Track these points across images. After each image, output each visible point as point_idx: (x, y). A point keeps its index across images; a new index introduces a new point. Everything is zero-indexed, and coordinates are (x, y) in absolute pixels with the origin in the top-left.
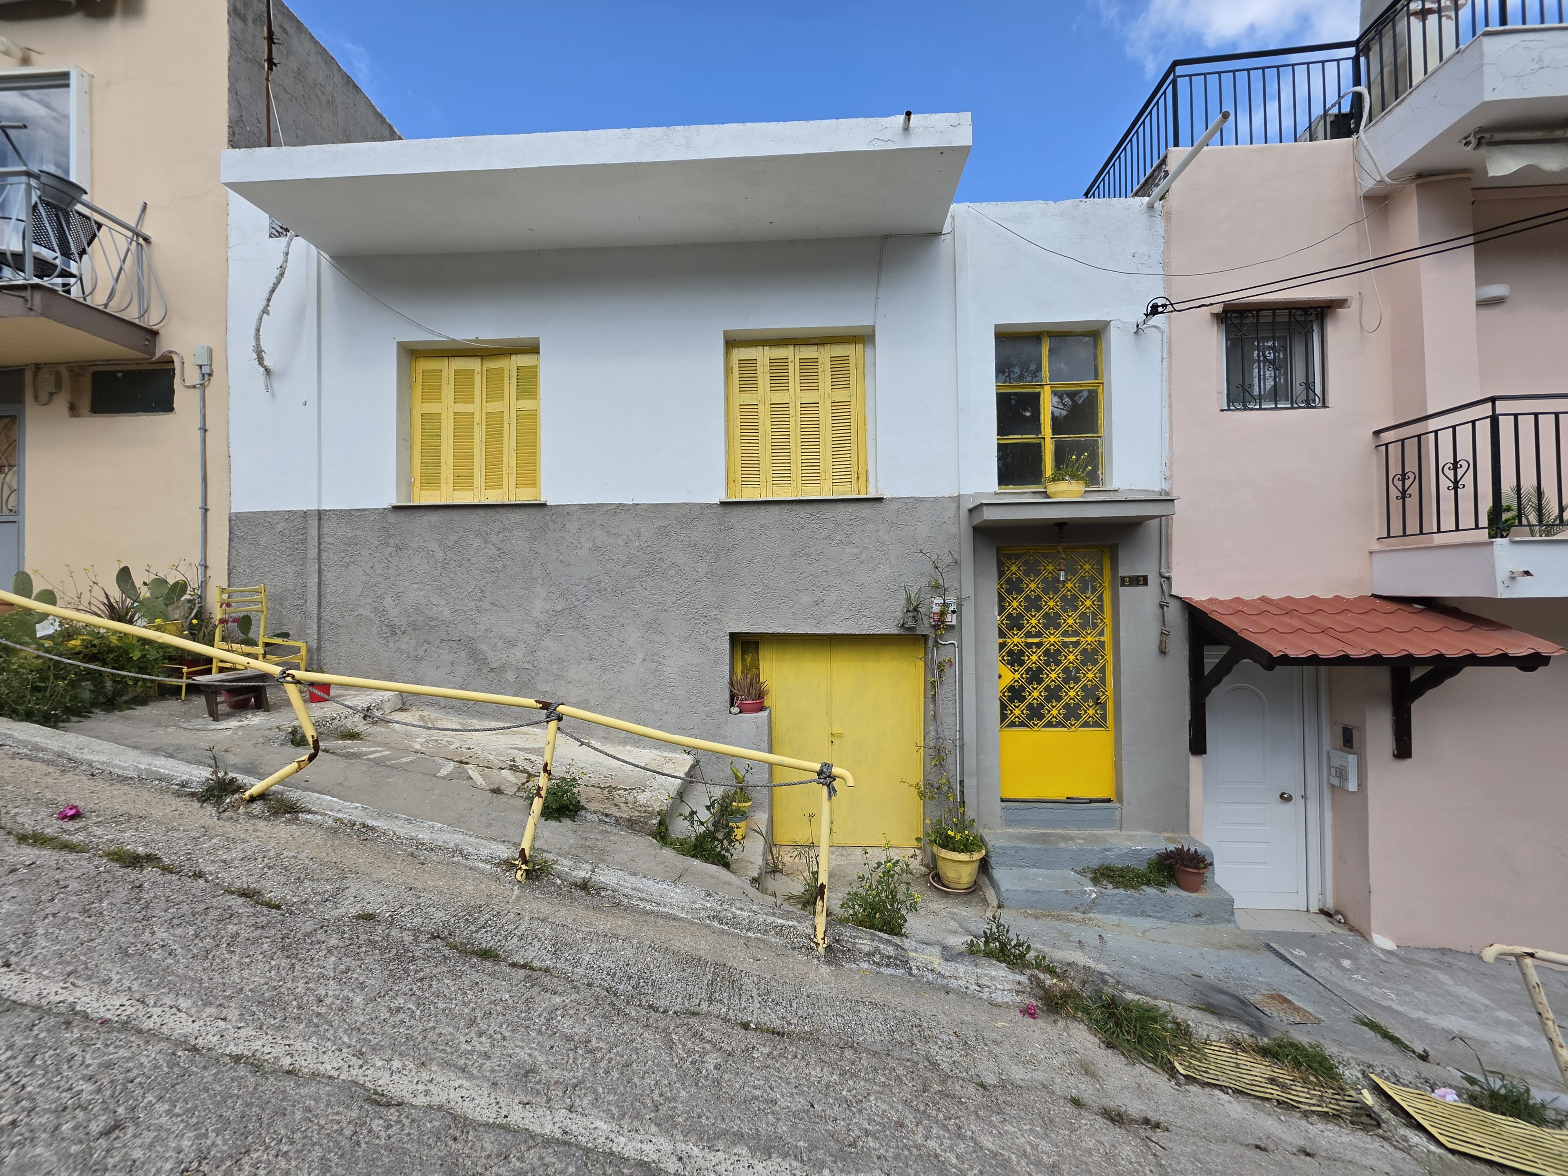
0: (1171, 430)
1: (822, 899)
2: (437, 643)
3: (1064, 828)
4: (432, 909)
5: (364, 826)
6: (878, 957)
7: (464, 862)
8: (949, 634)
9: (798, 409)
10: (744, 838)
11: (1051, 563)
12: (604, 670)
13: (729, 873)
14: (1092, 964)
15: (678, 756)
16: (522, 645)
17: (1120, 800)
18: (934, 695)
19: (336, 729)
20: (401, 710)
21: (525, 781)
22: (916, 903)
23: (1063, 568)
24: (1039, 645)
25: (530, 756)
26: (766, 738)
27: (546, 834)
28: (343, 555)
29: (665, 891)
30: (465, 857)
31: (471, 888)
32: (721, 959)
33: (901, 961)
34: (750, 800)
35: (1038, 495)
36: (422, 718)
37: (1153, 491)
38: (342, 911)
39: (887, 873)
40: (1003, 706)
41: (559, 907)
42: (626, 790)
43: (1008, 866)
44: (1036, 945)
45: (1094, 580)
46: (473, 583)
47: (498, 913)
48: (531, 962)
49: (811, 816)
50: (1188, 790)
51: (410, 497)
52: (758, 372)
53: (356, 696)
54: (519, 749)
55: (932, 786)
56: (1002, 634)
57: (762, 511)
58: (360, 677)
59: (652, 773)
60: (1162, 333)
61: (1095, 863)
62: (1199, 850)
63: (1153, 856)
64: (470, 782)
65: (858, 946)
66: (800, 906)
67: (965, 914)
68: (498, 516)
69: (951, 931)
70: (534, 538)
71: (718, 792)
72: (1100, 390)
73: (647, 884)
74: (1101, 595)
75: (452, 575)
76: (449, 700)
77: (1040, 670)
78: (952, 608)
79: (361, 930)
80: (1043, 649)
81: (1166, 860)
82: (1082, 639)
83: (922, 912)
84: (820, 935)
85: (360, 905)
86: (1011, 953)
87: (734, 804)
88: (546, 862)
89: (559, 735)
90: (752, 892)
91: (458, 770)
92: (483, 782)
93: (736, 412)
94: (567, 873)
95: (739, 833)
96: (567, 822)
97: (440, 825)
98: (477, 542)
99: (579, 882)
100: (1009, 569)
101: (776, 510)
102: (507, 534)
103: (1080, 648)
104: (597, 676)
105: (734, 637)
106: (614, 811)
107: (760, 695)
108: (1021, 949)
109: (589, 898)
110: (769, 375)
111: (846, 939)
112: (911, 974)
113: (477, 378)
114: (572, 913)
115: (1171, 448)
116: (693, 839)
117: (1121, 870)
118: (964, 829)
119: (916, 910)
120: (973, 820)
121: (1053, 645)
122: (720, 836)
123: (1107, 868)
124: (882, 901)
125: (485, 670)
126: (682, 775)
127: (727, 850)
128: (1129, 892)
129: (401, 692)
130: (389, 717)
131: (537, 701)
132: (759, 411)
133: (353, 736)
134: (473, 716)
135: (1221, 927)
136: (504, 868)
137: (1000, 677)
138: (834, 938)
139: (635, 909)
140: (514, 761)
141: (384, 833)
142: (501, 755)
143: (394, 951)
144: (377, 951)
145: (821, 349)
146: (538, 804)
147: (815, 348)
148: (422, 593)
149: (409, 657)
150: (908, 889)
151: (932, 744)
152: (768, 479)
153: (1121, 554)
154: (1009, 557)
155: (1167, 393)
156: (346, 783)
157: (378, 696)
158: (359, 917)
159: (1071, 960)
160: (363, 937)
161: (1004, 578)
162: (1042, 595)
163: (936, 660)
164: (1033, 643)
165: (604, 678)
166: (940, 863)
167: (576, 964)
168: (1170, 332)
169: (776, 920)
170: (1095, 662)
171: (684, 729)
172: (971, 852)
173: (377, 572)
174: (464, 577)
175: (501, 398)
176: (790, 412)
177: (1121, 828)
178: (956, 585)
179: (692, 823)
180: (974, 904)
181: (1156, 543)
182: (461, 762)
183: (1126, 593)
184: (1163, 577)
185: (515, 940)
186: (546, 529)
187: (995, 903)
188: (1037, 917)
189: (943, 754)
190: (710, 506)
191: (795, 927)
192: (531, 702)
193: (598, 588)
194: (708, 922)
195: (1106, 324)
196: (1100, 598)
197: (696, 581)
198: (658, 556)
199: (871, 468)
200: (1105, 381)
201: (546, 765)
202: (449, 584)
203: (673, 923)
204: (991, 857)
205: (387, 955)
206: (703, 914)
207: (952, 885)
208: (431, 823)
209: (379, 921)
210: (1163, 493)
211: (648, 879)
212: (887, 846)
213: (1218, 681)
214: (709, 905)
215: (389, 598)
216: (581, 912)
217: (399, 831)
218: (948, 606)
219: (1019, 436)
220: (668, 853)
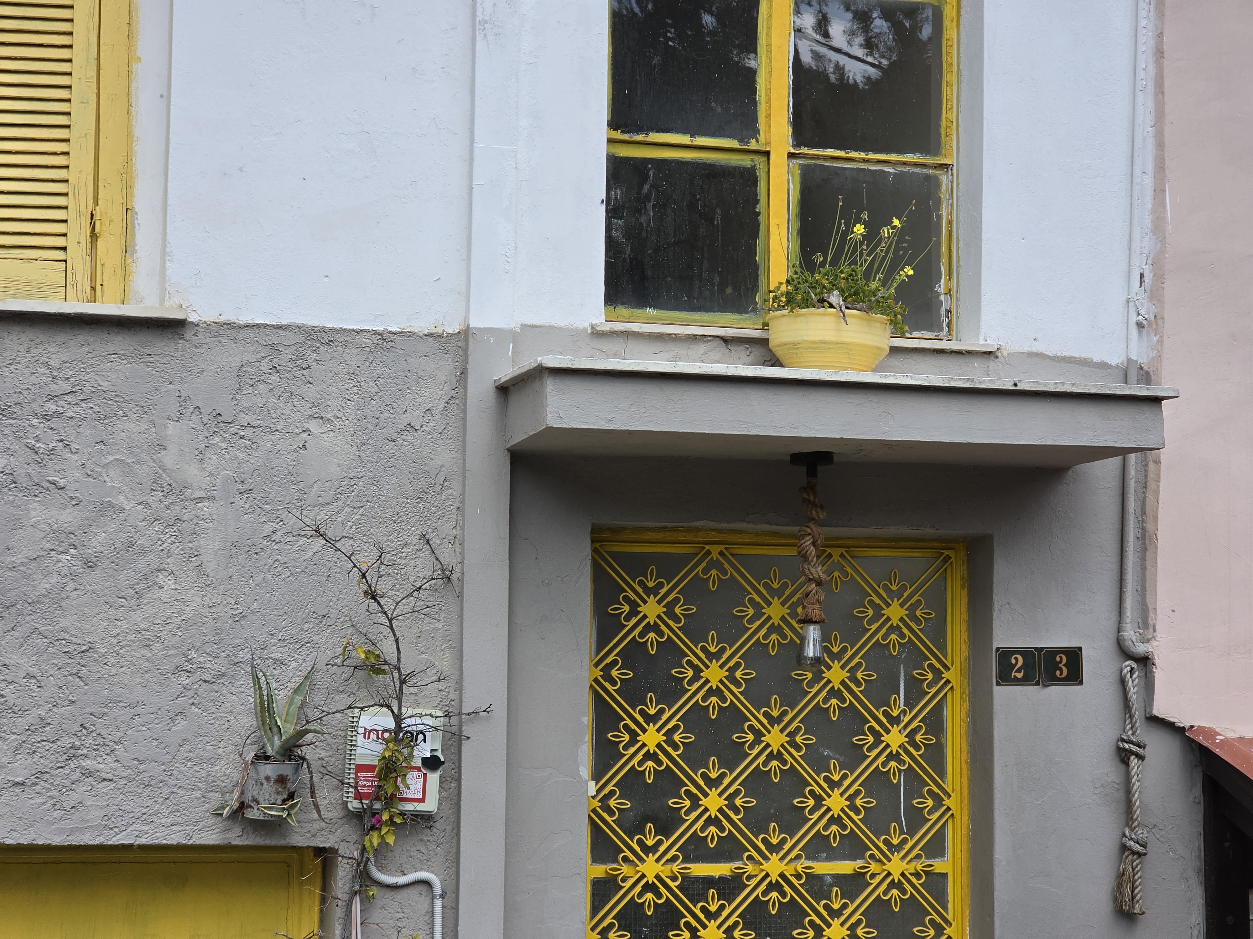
0: (1160, 167)
8: (413, 847)
11: (778, 593)
23: (815, 612)
24: (728, 888)
35: (741, 351)
37: (1103, 366)
45: (914, 656)
56: (602, 847)
74: (939, 708)
78: (424, 750)
80: (742, 900)
82: (874, 867)
100: (634, 612)
103: (865, 899)
115: (1158, 226)
121: (777, 887)
153: (1002, 571)
154: (636, 566)
155: (1152, 43)
161: (618, 643)
162: (745, 706)
164: (709, 882)
178: (444, 664)
181: (1109, 540)
184: (1128, 655)
196: (935, 722)
199: (145, 201)
210: (1133, 374)
218: (412, 738)
219: (684, 139)
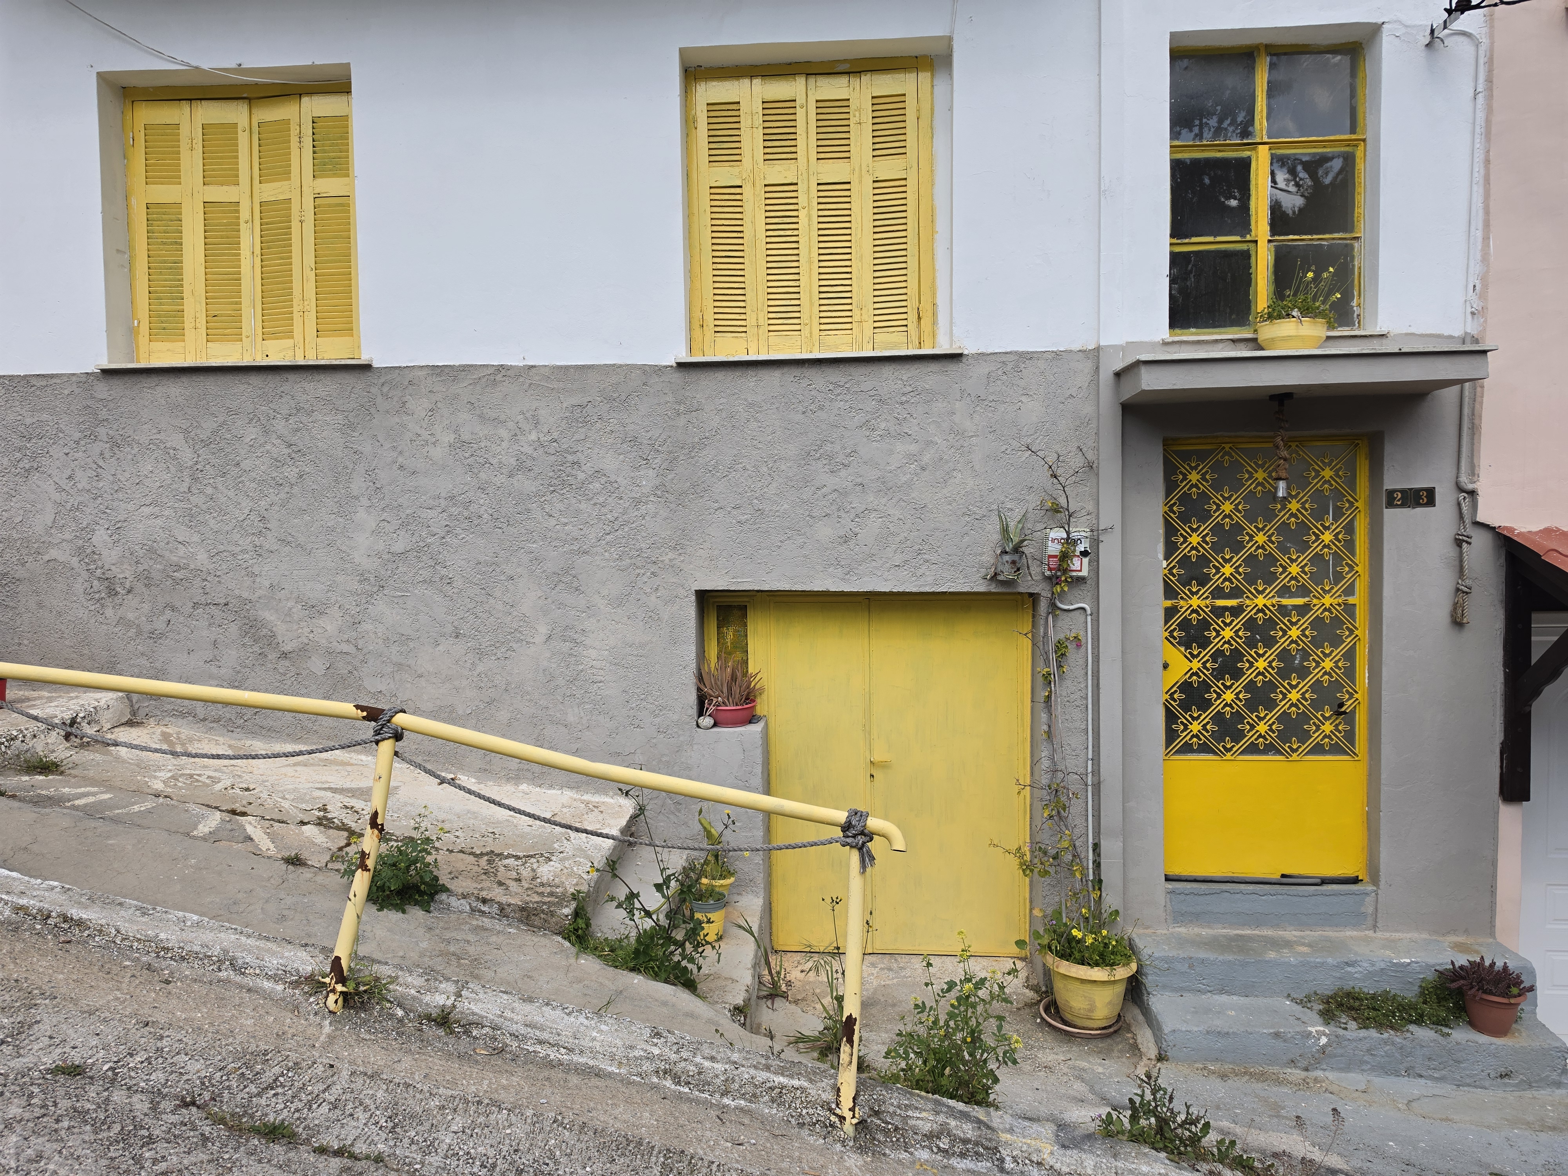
0: (1487, 225)
1: (850, 1042)
2: (188, 608)
3: (1276, 926)
4: (183, 1058)
5: (66, 919)
6: (947, 1141)
7: (238, 979)
8: (1077, 592)
9: (814, 193)
10: (720, 938)
11: (1262, 466)
12: (481, 654)
13: (693, 998)
14: (1316, 1155)
15: (608, 800)
16: (335, 612)
17: (1375, 879)
18: (1049, 697)
19: (18, 756)
20: (130, 723)
21: (343, 843)
22: (1014, 1051)
23: (1283, 474)
24: (1236, 611)
25: (352, 802)
26: (758, 770)
27: (380, 932)
28: (18, 455)
29: (582, 1029)
30: (240, 970)
31: (250, 1022)
32: (676, 1142)
33: (986, 1148)
34: (730, 874)
35: (1242, 345)
36: (166, 737)
37: (1450, 336)
38: (27, 1060)
39: (964, 1000)
40: (1171, 717)
41: (400, 1054)
42: (517, 858)
43: (1175, 990)
44: (1221, 1122)
45: (1338, 495)
46: (246, 504)
47: (296, 1064)
48: (352, 1145)
49: (836, 901)
50: (1494, 864)
51: (132, 351)
52: (742, 125)
53: (50, 700)
54: (334, 790)
55: (1045, 853)
56: (1170, 592)
57: (750, 380)
58: (58, 666)
59: (564, 830)
60: (1477, 45)
61: (1328, 985)
62: (1511, 966)
63: (1430, 976)
64: (249, 846)
65: (911, 1122)
66: (816, 1055)
67: (1100, 1070)
68: (286, 387)
69: (1075, 1098)
70: (351, 426)
71: (676, 861)
72: (1359, 153)
73: (551, 1016)
74: (1352, 522)
75: (209, 491)
76: (212, 707)
77: (1237, 655)
78: (1081, 548)
79: (61, 1092)
80: (1243, 617)
81: (1453, 981)
82: (1315, 601)
83: (1026, 1067)
84: (846, 1101)
85: (59, 1051)
86: (1177, 1135)
87: (704, 881)
88: (377, 979)
89: (398, 765)
90: (733, 1030)
91: (228, 826)
92: (272, 846)
93: (704, 202)
94: (414, 998)
95: (710, 931)
96: (416, 913)
97: (195, 917)
98: (252, 433)
99: (435, 1013)
100: (1185, 478)
101: (774, 376)
102: (304, 419)
103: (1310, 617)
104: (468, 665)
105: (704, 598)
106: (497, 894)
107: (749, 697)
108: (1193, 1129)
109: (452, 1040)
110: (761, 131)
111: (891, 1109)
112: (1002, 1170)
113: (243, 139)
114: (423, 1065)
115: (1485, 258)
116: (633, 940)
117: (1374, 997)
118: (1101, 926)
119: (1015, 1062)
120: (1117, 912)
121: (1262, 611)
122: (679, 935)
123: (1348, 994)
124: (954, 1045)
125: (272, 656)
126: (615, 832)
127: (692, 960)
128: (1386, 1035)
129: (129, 693)
130: (109, 736)
131: (357, 707)
132: (744, 197)
133: (46, 767)
134: (253, 734)
135: (1544, 1094)
136: (306, 989)
137: (1166, 666)
138: (872, 1109)
139: (530, 1059)
140: (325, 810)
141: (100, 931)
142: (303, 801)
143: (117, 1128)
144: (88, 1127)
145: (855, 81)
146: (361, 882)
147: (843, 80)
148: (159, 522)
149: (139, 633)
150: (1000, 1028)
151: (1045, 780)
152: (761, 322)
153: (1389, 449)
154: (1186, 456)
155: (1482, 156)
156: (35, 848)
157: (89, 700)
158: (58, 1071)
159: (1279, 1149)
160: (64, 1104)
161: (1177, 494)
162: (1244, 523)
163: (1053, 636)
164: (1226, 608)
165: (480, 668)
166: (1058, 985)
167: (429, 1148)
168: (1492, 44)
169: (772, 1077)
170: (1336, 642)
171: (619, 754)
172: (1112, 965)
173: (80, 486)
174: (231, 494)
175: (286, 174)
176: (799, 201)
177: (1375, 927)
178: (1090, 507)
179: (631, 913)
180: (1116, 1054)
181: (1452, 430)
182: (234, 812)
183: (1393, 517)
184: (1461, 490)
185: (325, 1108)
186: (373, 410)
187: (1153, 1053)
188: (1223, 1077)
189: (1063, 799)
190: (659, 370)
191: (803, 1090)
192: (348, 708)
193: (466, 514)
194: (655, 1080)
195: (1374, 30)
196: (1350, 529)
197: (637, 502)
198: (570, 458)
199: (941, 300)
200: (1369, 136)
201: (375, 815)
202: (204, 507)
203: (595, 1081)
204: (1146, 975)
205: (105, 1134)
206: (647, 1066)
207: (1078, 1022)
208: (181, 914)
209: (91, 1078)
210: (1468, 340)
211: (554, 1009)
212: (966, 955)
213: (1554, 674)
214: (656, 1051)
215: (102, 531)
216: (437, 1063)
217: (125, 927)
218: (1075, 542)
219: (1210, 239)
220: (589, 964)
